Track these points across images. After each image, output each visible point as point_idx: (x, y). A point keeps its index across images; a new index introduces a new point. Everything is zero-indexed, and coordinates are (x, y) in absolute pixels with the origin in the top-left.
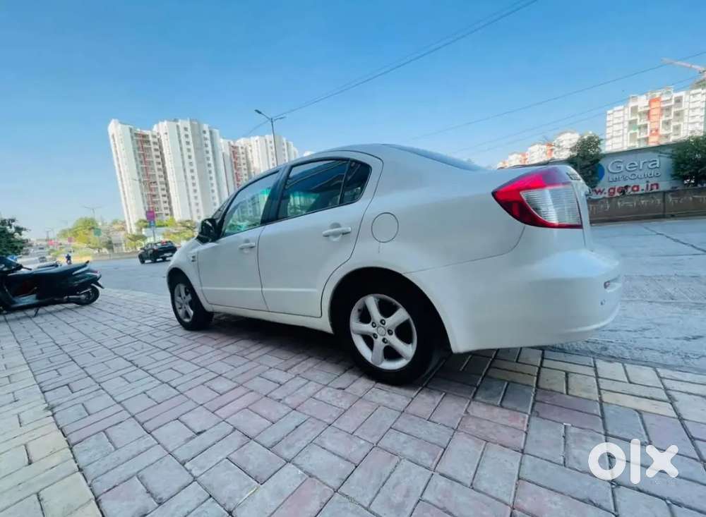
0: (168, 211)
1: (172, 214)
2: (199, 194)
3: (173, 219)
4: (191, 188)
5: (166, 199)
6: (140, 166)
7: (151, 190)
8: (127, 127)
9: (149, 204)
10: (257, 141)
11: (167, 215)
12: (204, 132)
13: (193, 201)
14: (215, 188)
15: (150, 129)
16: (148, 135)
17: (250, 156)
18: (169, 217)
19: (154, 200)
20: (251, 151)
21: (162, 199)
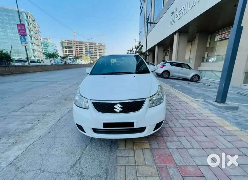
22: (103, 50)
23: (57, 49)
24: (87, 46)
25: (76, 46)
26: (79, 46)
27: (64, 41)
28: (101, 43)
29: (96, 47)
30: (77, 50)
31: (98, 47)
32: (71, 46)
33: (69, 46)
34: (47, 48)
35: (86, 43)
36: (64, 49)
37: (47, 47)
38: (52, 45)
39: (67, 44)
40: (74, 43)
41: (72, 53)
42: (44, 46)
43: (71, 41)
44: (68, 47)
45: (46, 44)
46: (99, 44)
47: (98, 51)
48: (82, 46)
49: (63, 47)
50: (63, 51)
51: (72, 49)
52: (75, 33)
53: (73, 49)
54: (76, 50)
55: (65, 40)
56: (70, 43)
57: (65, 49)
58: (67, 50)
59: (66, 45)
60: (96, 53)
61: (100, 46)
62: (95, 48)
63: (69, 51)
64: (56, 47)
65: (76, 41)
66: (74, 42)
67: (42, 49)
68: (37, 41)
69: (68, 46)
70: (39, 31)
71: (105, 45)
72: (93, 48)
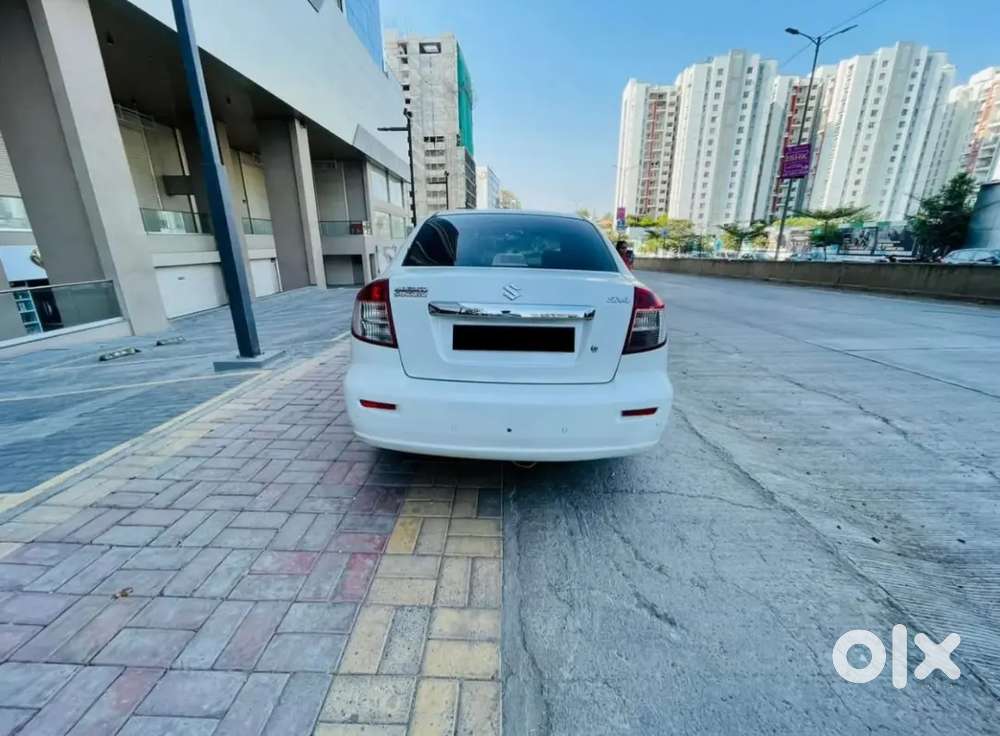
0: (663, 205)
1: (666, 210)
2: (710, 180)
3: (666, 216)
4: (702, 169)
5: (665, 187)
6: (645, 141)
7: (650, 174)
8: (643, 87)
9: (642, 195)
10: (851, 67)
11: (661, 209)
12: (750, 70)
13: (699, 190)
14: (739, 169)
15: (671, 83)
16: (666, 94)
17: (825, 103)
18: (663, 213)
19: (651, 188)
20: (832, 90)
21: (661, 187)
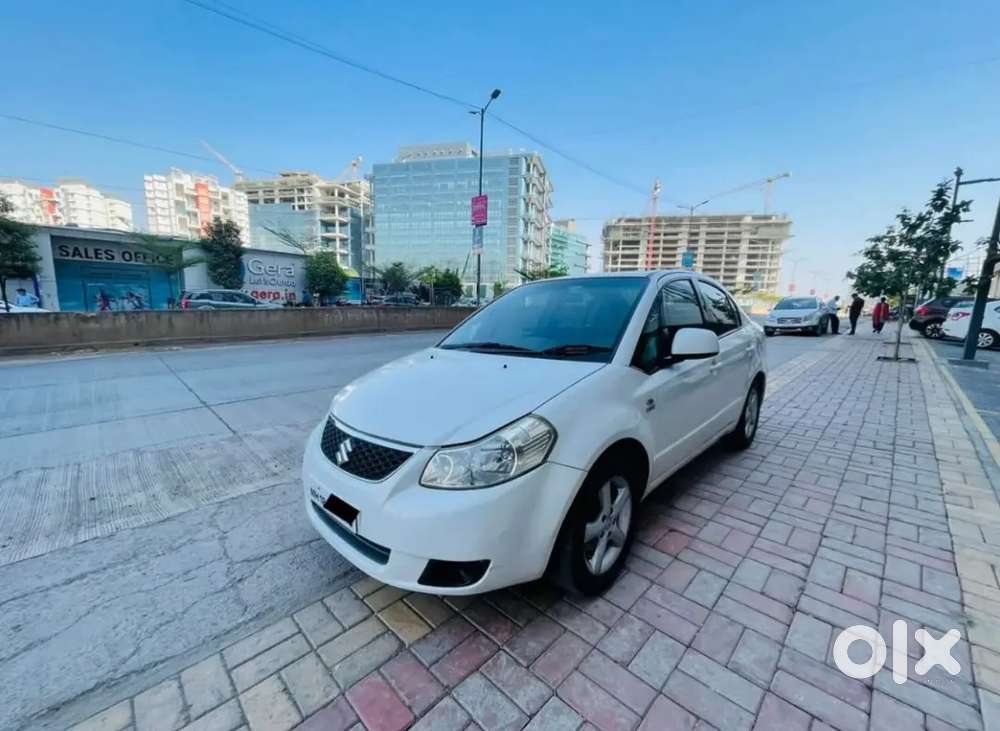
22: (770, 245)
23: (588, 252)
24: (696, 234)
25: (652, 238)
26: (665, 234)
27: (613, 222)
28: (769, 213)
29: (740, 233)
30: (655, 252)
31: (746, 231)
32: (635, 238)
33: (631, 238)
34: (560, 251)
35: (694, 221)
36: (611, 252)
37: (561, 248)
38: (577, 242)
39: (621, 232)
40: (649, 226)
41: (636, 263)
42: (554, 247)
43: (640, 221)
44: (625, 243)
45: (560, 239)
46: (754, 218)
47: (744, 248)
48: (676, 234)
49: (607, 244)
50: (606, 258)
51: (638, 248)
52: (659, 190)
53: (642, 250)
54: (651, 253)
55: (619, 220)
56: (634, 229)
57: (614, 250)
58: (618, 256)
59: (619, 236)
60: (733, 259)
61: (757, 228)
62: (731, 238)
63: (624, 256)
64: (587, 246)
65: (658, 220)
66: (650, 221)
67: (547, 255)
68: (538, 233)
69: (626, 238)
70: (550, 204)
71: (787, 221)
72: (726, 236)
